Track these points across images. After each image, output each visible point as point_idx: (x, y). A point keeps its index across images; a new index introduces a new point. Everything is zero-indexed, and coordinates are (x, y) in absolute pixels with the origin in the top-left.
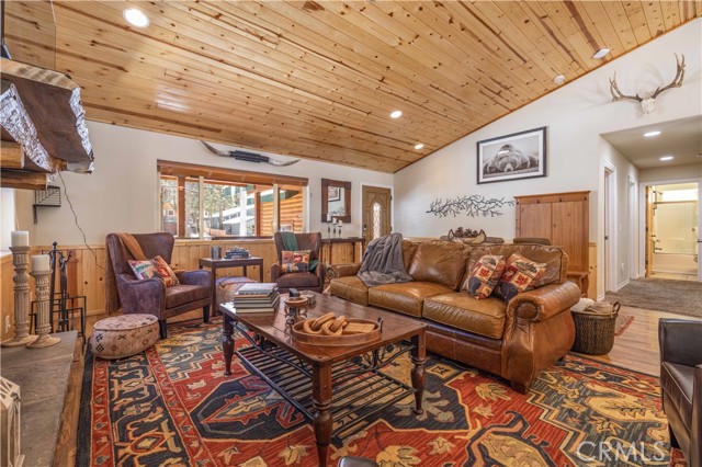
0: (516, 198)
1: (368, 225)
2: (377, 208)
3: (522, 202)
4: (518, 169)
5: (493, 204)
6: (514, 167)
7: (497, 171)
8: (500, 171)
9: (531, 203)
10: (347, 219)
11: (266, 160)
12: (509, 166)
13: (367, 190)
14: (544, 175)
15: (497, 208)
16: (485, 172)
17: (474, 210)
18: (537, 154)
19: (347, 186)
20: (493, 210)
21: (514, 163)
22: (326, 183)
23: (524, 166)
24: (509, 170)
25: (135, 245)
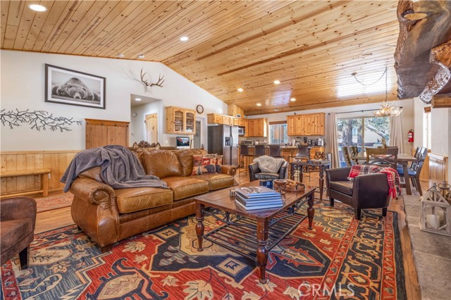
0: (86, 119)
3: (91, 123)
4: (84, 99)
5: (62, 122)
6: (82, 97)
7: (66, 95)
8: (69, 96)
9: (97, 124)
12: (77, 95)
14: (104, 108)
15: (66, 125)
16: (54, 93)
17: (39, 124)
18: (100, 93)
20: (62, 126)
21: (82, 94)
23: (89, 98)
24: (77, 98)
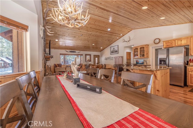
1: (94, 62)
2: (96, 59)
3: (115, 58)
5: (112, 58)
10: (90, 61)
11: (75, 52)
13: (94, 56)
14: (118, 53)
16: (111, 52)
17: (110, 59)
18: (117, 50)
19: (90, 55)
22: (86, 55)
23: (116, 52)
24: (114, 52)
25: (57, 65)
